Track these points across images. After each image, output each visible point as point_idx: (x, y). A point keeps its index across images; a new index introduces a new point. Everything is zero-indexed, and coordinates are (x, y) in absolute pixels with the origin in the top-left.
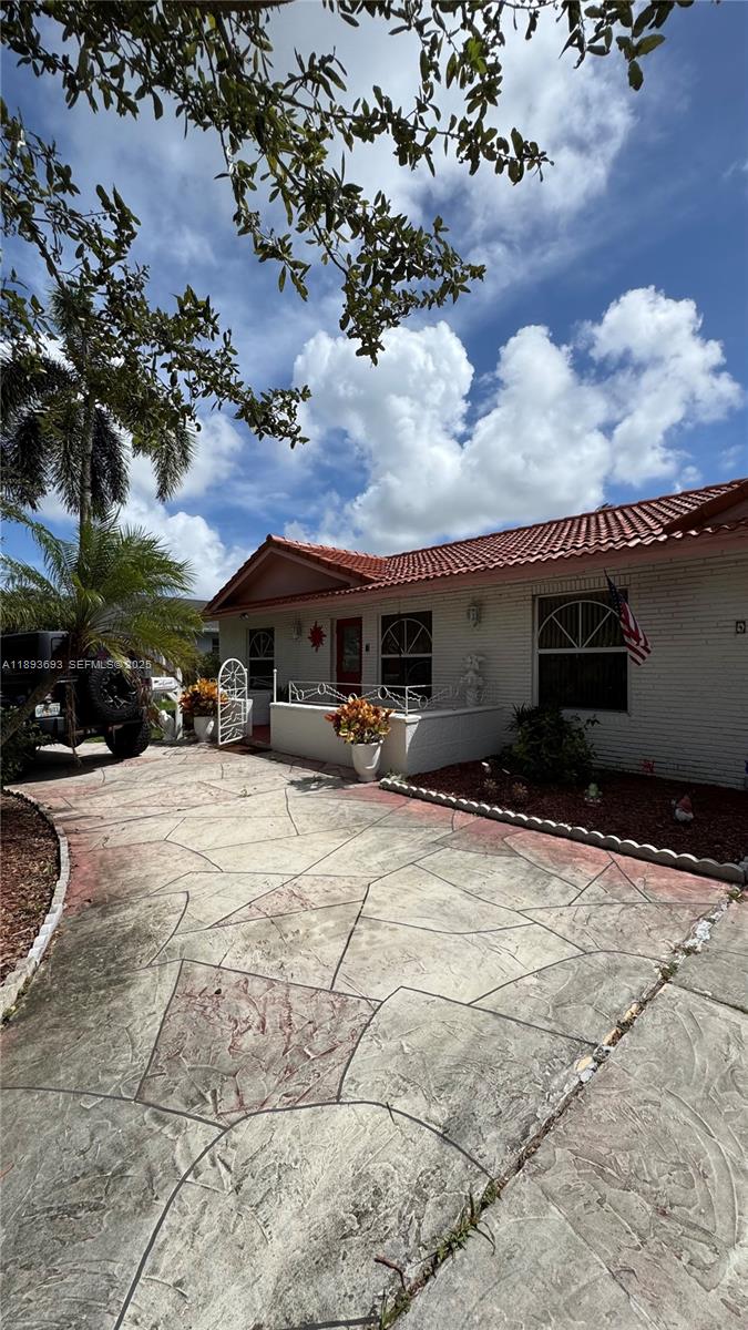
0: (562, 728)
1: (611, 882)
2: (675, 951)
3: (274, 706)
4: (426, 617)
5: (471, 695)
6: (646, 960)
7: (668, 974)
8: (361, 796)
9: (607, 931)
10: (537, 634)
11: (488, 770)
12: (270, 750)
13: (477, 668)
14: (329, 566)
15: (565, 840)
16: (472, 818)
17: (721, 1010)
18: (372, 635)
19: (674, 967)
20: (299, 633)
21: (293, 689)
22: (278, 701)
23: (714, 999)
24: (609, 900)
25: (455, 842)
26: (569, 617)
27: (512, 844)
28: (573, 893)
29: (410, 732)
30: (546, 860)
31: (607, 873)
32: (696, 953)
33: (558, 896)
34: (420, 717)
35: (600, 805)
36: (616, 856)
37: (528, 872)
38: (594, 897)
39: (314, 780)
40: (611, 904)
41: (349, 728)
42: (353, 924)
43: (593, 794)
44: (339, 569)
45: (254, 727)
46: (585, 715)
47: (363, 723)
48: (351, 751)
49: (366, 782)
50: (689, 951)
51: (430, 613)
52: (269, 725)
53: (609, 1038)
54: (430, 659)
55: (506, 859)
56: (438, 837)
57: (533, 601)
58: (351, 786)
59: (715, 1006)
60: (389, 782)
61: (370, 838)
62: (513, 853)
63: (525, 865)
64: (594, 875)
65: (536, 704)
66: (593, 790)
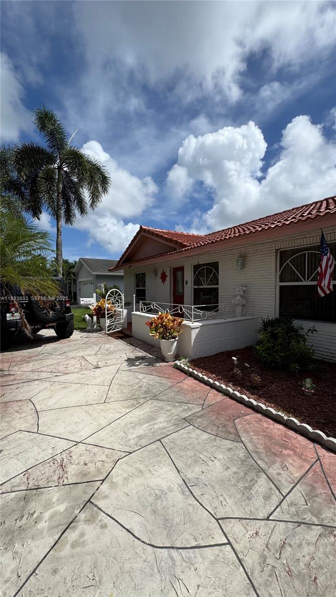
1: (313, 488)
3: (134, 314)
4: (215, 265)
5: (239, 309)
8: (161, 374)
9: (300, 575)
10: (279, 273)
11: (236, 362)
12: (131, 337)
13: (242, 294)
15: (281, 427)
16: (220, 397)
18: (189, 276)
20: (156, 275)
21: (141, 305)
22: (136, 311)
24: (308, 517)
25: (199, 420)
26: (299, 263)
27: (239, 427)
28: (275, 500)
29: (194, 334)
30: (261, 449)
31: (310, 475)
33: (258, 502)
34: (201, 324)
35: (314, 394)
36: (322, 452)
37: (243, 461)
38: (293, 509)
39: (143, 358)
40: (309, 525)
43: (308, 385)
44: (171, 240)
45: (128, 323)
47: (165, 327)
48: (160, 343)
49: (167, 362)
51: (218, 262)
52: (131, 323)
54: (217, 289)
55: (228, 444)
56: (190, 413)
57: (276, 253)
58: (158, 365)
60: (179, 364)
61: (147, 409)
62: (237, 438)
63: (241, 453)
64: (297, 475)
65: (277, 316)
66: (308, 383)
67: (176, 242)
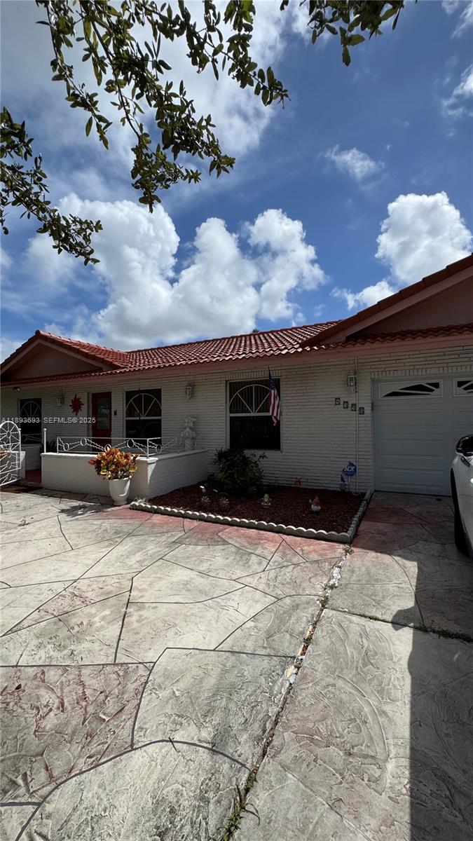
0: (246, 461)
1: (284, 552)
2: (325, 589)
3: (44, 456)
4: (157, 393)
5: (188, 443)
6: (311, 597)
7: (324, 603)
8: (118, 516)
9: (288, 583)
10: (229, 404)
11: (204, 491)
12: (41, 488)
13: (192, 425)
14: (86, 355)
15: (254, 530)
16: (196, 523)
17: (355, 618)
18: (119, 404)
19: (327, 598)
21: (60, 442)
22: (47, 452)
23: (349, 613)
24: (285, 564)
25: (187, 540)
26: (247, 394)
27: (224, 537)
28: (265, 563)
29: (151, 469)
30: (245, 544)
31: (281, 548)
32: (336, 587)
33: (256, 566)
34: (157, 459)
35: (270, 506)
36: (284, 537)
37: (236, 553)
38: (276, 564)
39: (80, 507)
40: (287, 566)
41: (107, 469)
42: (124, 609)
43: (266, 500)
44: (94, 358)
45: (26, 471)
46: (259, 453)
47: (118, 464)
48: (108, 484)
49: (119, 506)
50: (332, 587)
51: (160, 390)
52: (41, 469)
53: (300, 651)
54: (160, 420)
55: (221, 547)
56: (176, 538)
57: (226, 384)
58: (109, 510)
59: (351, 617)
60: (137, 504)
61: (128, 545)
62: (225, 543)
63: (233, 549)
64: (274, 550)
65: (228, 447)
66: (266, 498)
67: (103, 361)
